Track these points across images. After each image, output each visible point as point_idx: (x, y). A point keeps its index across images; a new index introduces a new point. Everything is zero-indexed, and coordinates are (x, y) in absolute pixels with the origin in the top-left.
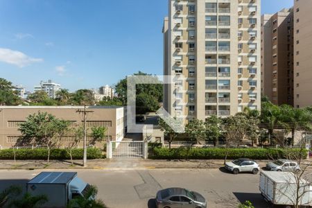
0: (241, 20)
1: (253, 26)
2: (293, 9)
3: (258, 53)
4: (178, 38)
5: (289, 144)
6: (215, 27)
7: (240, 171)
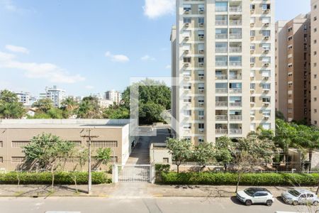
0: (253, 33)
1: (266, 39)
2: (310, 16)
3: (272, 67)
4: (186, 52)
5: (306, 168)
6: (225, 40)
7: (253, 202)
